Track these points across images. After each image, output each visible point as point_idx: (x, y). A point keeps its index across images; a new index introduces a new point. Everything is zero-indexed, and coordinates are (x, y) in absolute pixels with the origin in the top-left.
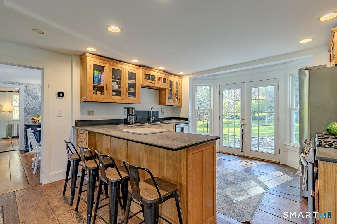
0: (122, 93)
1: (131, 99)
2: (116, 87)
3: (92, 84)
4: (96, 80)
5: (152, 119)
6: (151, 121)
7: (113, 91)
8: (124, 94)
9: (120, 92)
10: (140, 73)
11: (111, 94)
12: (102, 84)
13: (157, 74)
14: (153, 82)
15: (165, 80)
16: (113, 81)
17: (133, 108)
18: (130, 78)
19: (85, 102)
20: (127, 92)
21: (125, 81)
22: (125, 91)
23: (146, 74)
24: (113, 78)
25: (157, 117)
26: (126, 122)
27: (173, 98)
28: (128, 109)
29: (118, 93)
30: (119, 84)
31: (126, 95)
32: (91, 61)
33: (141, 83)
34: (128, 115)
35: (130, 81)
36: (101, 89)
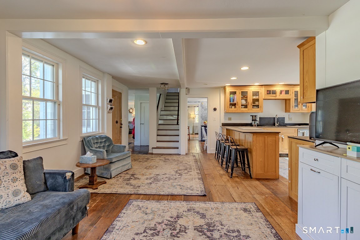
0: (248, 106)
1: (256, 109)
2: (244, 102)
3: (229, 103)
4: (232, 100)
5: (277, 124)
6: (276, 126)
7: (242, 105)
8: (250, 106)
9: (247, 105)
10: (263, 91)
11: (241, 108)
12: (235, 102)
13: (278, 89)
14: (275, 95)
15: (287, 92)
16: (242, 99)
17: (255, 116)
18: (253, 95)
19: (226, 113)
20: (251, 105)
21: (250, 98)
22: (250, 105)
23: (267, 91)
24: (242, 97)
25: (284, 123)
26: (251, 125)
27: (299, 106)
28: (253, 116)
29: (246, 106)
30: (246, 100)
31: (251, 107)
32: (229, 90)
33: (263, 98)
34: (253, 120)
35: (255, 97)
36: (234, 105)
